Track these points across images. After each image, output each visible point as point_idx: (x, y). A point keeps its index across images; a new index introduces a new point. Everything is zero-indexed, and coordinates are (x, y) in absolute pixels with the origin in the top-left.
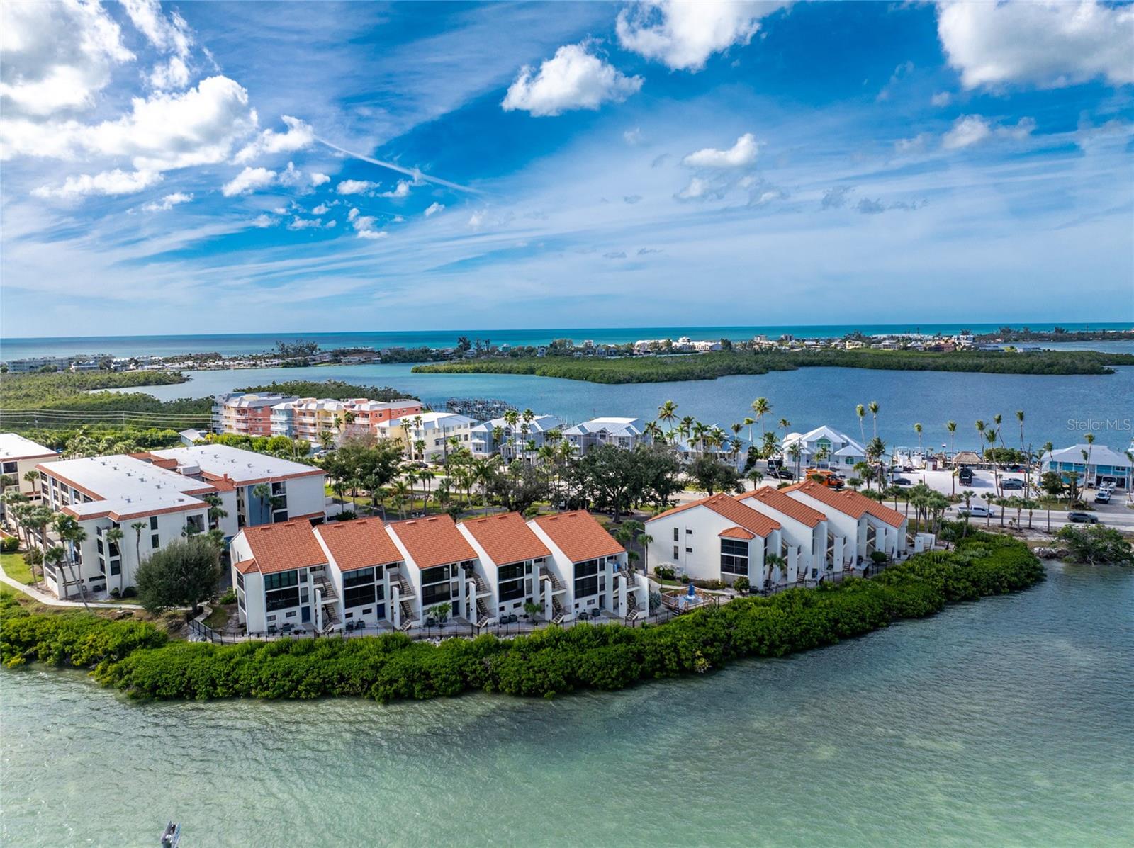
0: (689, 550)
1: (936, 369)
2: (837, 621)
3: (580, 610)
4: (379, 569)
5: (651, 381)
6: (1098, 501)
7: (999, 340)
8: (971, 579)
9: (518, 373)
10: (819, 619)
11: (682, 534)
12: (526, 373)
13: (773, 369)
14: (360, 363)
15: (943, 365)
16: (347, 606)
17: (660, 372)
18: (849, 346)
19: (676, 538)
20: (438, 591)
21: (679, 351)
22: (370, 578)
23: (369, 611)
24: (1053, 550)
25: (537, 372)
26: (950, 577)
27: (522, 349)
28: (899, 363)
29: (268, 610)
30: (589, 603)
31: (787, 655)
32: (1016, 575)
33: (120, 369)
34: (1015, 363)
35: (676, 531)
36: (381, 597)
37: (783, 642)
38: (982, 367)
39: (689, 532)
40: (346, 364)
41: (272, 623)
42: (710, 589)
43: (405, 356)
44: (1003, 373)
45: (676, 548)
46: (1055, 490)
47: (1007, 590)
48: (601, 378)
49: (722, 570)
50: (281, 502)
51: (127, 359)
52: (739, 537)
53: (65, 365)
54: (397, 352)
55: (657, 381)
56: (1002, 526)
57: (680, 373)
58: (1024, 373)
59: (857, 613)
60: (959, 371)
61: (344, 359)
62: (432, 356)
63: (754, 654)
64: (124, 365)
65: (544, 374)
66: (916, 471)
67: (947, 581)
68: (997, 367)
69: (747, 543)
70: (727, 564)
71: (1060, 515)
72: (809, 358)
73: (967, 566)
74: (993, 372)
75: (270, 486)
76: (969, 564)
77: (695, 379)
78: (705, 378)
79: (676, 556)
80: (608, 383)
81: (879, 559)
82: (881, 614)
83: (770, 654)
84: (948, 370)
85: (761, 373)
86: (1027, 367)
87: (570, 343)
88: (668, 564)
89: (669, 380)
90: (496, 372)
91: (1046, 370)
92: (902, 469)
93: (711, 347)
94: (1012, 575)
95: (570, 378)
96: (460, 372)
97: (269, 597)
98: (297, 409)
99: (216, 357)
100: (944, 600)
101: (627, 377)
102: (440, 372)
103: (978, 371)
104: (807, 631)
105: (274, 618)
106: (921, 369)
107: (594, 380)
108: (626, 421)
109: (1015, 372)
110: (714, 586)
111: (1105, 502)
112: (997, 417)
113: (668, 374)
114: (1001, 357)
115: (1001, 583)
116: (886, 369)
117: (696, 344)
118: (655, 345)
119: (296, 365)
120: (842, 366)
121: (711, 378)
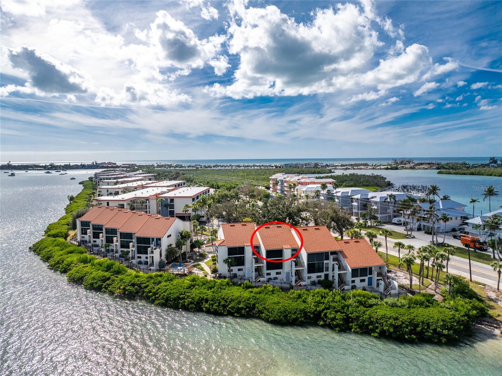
14: (424, 169)
16: (94, 238)
29: (82, 234)
40: (415, 169)
41: (83, 239)
50: (172, 206)
53: (302, 166)
61: (417, 167)
64: (323, 167)
75: (169, 200)
97: (82, 230)
98: (284, 180)
99: (366, 165)
102: (451, 174)
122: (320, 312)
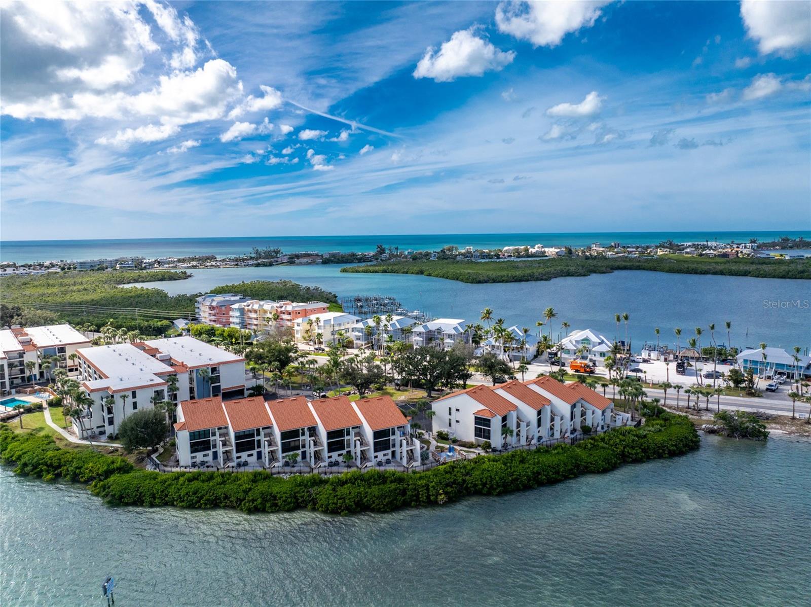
0: (457, 422)
1: (715, 273)
2: (538, 473)
3: (379, 459)
4: (258, 430)
5: (503, 281)
6: (767, 389)
7: (777, 247)
8: (642, 447)
9: (412, 273)
10: (527, 472)
11: (453, 411)
12: (417, 273)
13: (595, 272)
14: (307, 264)
15: (721, 271)
16: (237, 452)
17: (510, 275)
18: (660, 252)
19: (450, 414)
20: (292, 444)
21: (533, 255)
22: (252, 435)
23: (251, 455)
24: (715, 427)
25: (425, 273)
26: (628, 446)
27: (421, 254)
28: (688, 268)
29: (192, 452)
30: (384, 455)
31: (499, 494)
32: (675, 445)
33: (148, 267)
34: (775, 270)
35: (450, 409)
36: (259, 446)
37: (498, 486)
38: (750, 273)
39: (458, 410)
40: (298, 264)
41: (194, 460)
42: (468, 448)
43: (338, 259)
44: (765, 277)
45: (450, 420)
46: (737, 382)
47: (667, 455)
48: (467, 279)
49: (475, 436)
50: (217, 379)
51: (153, 260)
52: (486, 416)
53: (112, 265)
54: (334, 255)
55: (507, 282)
56: (688, 408)
57: (524, 276)
58: (781, 278)
59: (554, 468)
60: (733, 275)
61: (297, 261)
62: (357, 259)
63: (478, 493)
64: (151, 265)
65: (429, 275)
66: (652, 361)
67: (624, 448)
68: (762, 272)
69: (490, 420)
70: (478, 433)
71: (735, 400)
72: (624, 264)
73: (642, 438)
74: (758, 277)
75: (210, 370)
76: (645, 436)
77: (534, 280)
78: (542, 280)
79: (450, 425)
80: (472, 283)
81: (586, 430)
82: (572, 470)
83: (489, 494)
84: (725, 275)
85: (584, 275)
86: (784, 273)
87: (456, 249)
88: (445, 430)
89: (516, 281)
90: (397, 273)
91: (798, 276)
92: (641, 361)
93: (557, 253)
94: (672, 445)
95: (447, 278)
96: (373, 272)
97: (192, 445)
98: (246, 308)
99: (213, 258)
100: (619, 461)
101: (486, 279)
102: (359, 272)
103: (747, 275)
104: (517, 479)
105: (195, 457)
106: (704, 274)
107: (462, 280)
108: (455, 322)
109: (774, 277)
110: (470, 446)
111: (773, 391)
112: (711, 325)
113: (515, 276)
114: (770, 263)
115: (664, 451)
116: (678, 273)
117: (546, 249)
118: (517, 251)
119: (265, 265)
120: (647, 270)
121: (546, 280)
122: (623, 451)
